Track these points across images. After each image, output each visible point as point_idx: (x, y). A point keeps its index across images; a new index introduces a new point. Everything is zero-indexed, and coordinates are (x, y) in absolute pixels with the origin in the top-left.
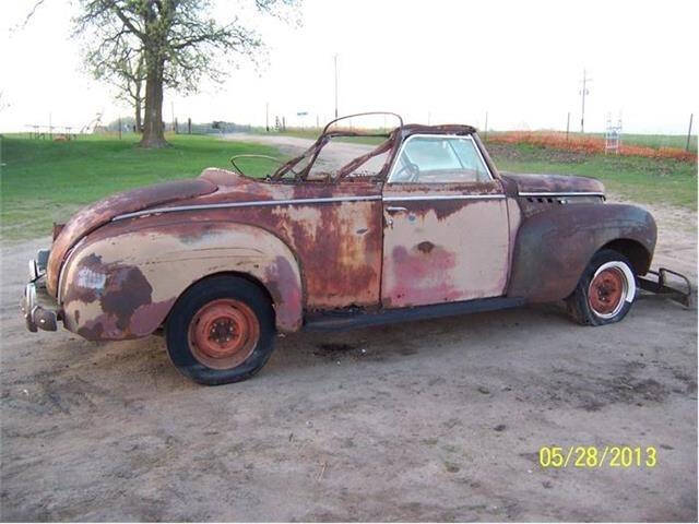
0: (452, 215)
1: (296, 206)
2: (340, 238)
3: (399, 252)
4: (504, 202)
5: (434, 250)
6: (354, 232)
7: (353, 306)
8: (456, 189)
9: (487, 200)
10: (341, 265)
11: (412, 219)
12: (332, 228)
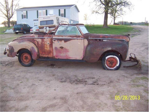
0: (68, 42)
1: (38, 38)
2: (45, 44)
3: (56, 48)
4: (83, 40)
5: (63, 48)
6: (47, 44)
7: (48, 57)
8: (70, 37)
9: (78, 39)
10: (45, 49)
11: (58, 42)
12: (43, 43)
